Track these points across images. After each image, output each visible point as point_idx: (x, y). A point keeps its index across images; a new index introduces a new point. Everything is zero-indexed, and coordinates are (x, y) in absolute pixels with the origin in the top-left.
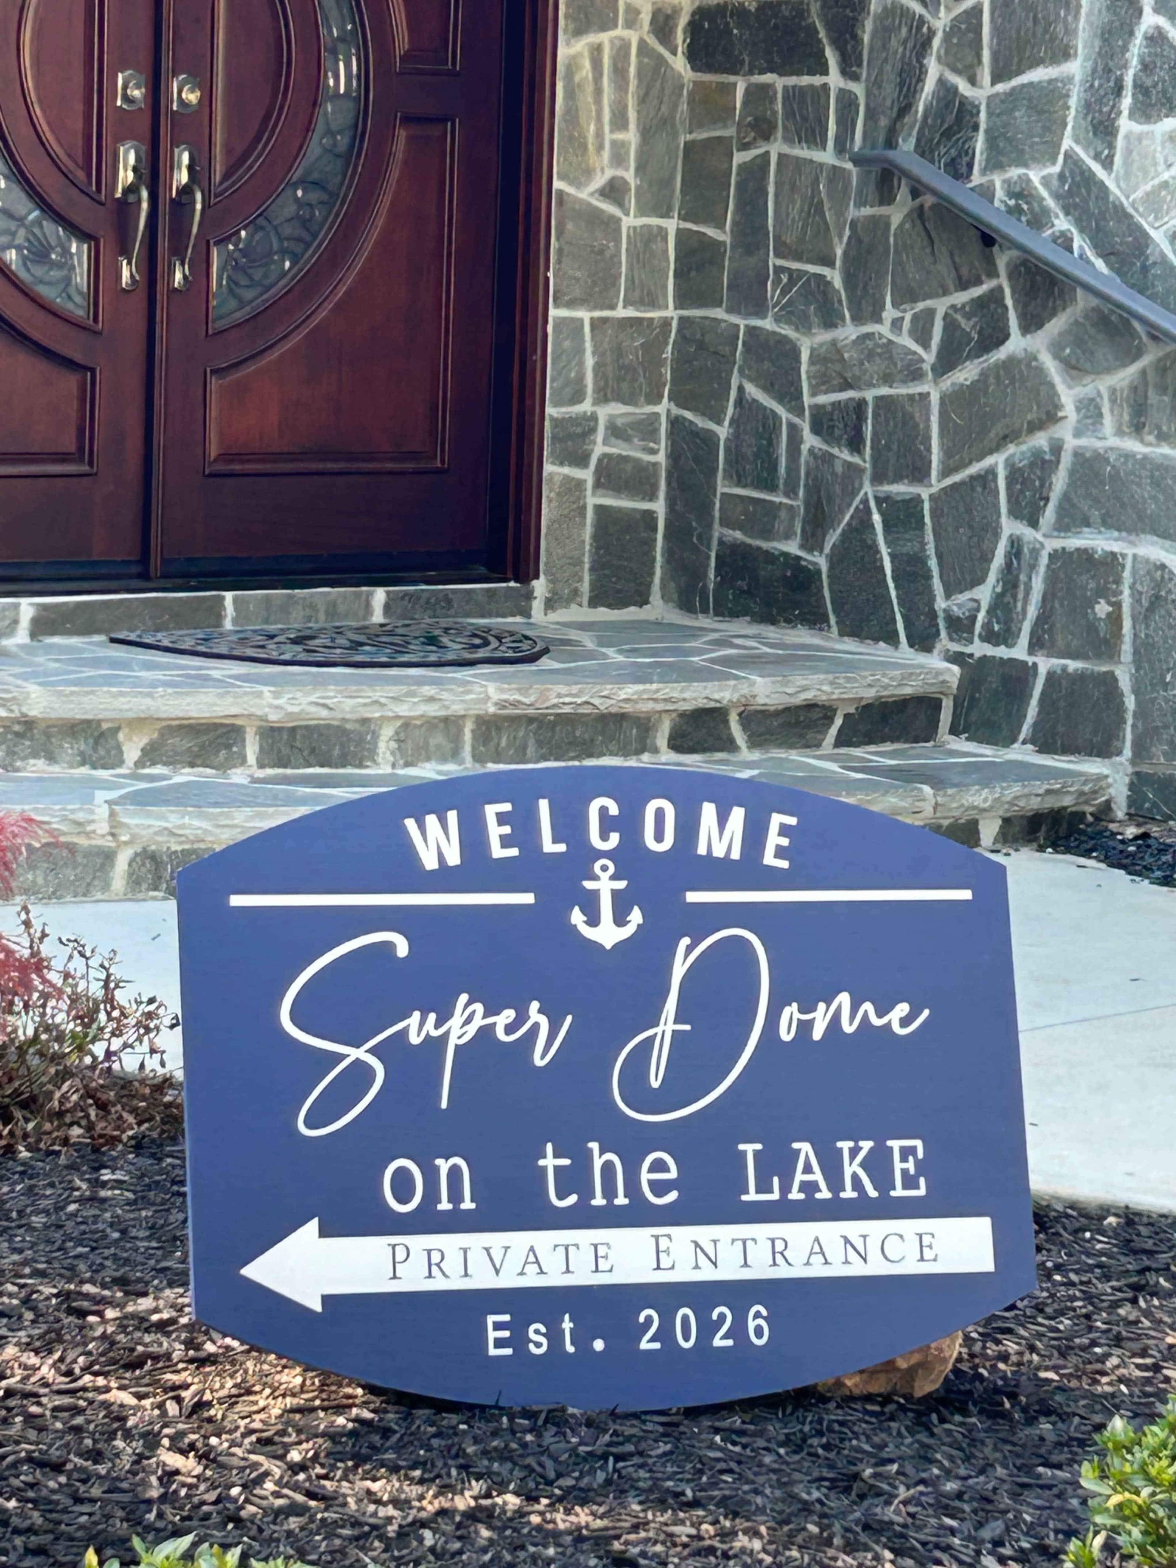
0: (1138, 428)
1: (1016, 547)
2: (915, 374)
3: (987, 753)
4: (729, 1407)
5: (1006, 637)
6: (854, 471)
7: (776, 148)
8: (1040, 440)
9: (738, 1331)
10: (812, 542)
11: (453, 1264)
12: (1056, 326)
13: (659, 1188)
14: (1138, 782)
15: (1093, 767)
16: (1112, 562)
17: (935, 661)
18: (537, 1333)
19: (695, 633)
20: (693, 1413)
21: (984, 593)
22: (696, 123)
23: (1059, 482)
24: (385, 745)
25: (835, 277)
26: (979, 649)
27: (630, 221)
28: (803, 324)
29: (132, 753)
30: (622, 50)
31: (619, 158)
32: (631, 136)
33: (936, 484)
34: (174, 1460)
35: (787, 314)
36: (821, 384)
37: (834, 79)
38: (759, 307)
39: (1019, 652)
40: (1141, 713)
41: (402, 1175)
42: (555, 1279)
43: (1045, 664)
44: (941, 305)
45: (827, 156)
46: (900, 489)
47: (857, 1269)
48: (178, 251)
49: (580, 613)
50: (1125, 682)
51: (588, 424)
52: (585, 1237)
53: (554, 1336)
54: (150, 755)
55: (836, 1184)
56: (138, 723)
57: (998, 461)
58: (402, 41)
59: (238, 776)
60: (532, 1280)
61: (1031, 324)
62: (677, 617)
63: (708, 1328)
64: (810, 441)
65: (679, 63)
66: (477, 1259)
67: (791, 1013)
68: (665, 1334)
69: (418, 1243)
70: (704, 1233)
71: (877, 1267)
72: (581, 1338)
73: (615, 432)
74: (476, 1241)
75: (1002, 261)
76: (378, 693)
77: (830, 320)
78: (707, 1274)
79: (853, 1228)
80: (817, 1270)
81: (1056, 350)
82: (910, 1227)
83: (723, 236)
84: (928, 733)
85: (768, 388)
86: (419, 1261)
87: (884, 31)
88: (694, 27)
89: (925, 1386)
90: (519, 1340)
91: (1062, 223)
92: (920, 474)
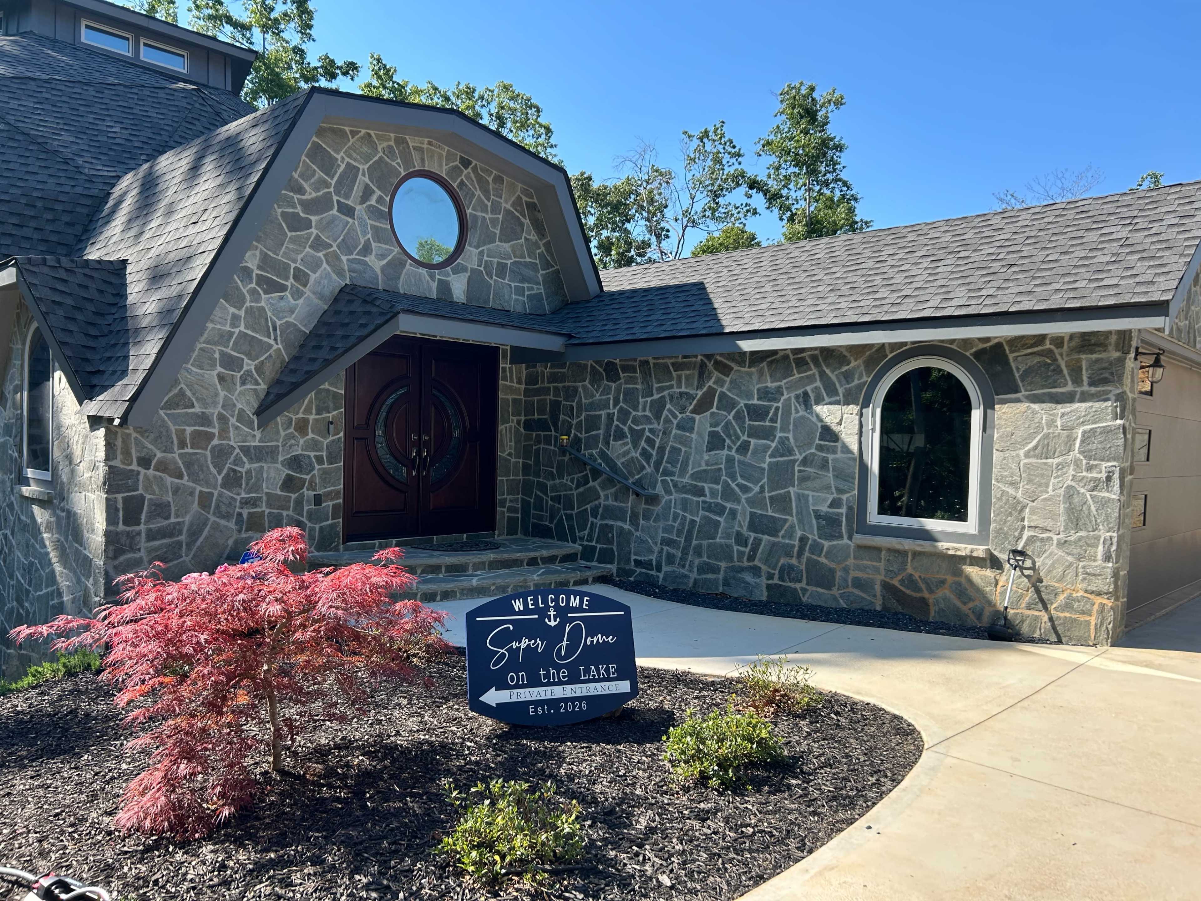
0: (616, 500)
1: (592, 523)
2: (571, 489)
3: (588, 564)
4: (579, 724)
5: (591, 541)
6: (559, 509)
7: (542, 446)
8: (597, 502)
9: (580, 707)
10: (551, 522)
11: (523, 695)
12: (599, 480)
13: (564, 677)
14: (618, 569)
15: (609, 566)
16: (612, 526)
17: (576, 546)
18: (540, 709)
19: (528, 541)
20: (574, 725)
21: (586, 532)
22: (525, 441)
23: (601, 510)
24: (470, 568)
25: (555, 471)
26: (585, 543)
27: (513, 460)
28: (548, 480)
29: (419, 572)
30: (511, 427)
31: (511, 448)
32: (513, 444)
33: (576, 511)
34: (469, 744)
35: (545, 478)
36: (552, 491)
37: (553, 433)
38: (539, 477)
39: (594, 544)
40: (619, 555)
41: (512, 677)
42: (543, 698)
43: (599, 546)
44: (576, 476)
45: (552, 448)
46: (568, 512)
47: (604, 693)
48: (424, 469)
49: (504, 537)
50: (615, 549)
51: (506, 499)
52: (549, 688)
53: (543, 710)
54: (423, 572)
55: (599, 674)
56: (420, 565)
57: (588, 506)
58: (468, 426)
59: (441, 576)
60: (539, 698)
61: (594, 480)
62: (523, 537)
63: (574, 707)
64: (550, 502)
65: (522, 430)
66: (527, 694)
67: (589, 639)
68: (566, 708)
69: (515, 691)
70: (573, 686)
71: (608, 692)
72: (549, 710)
73: (511, 501)
74: (527, 690)
75: (588, 467)
76: (470, 557)
77: (554, 479)
78: (574, 695)
79: (602, 684)
80: (596, 693)
81: (599, 485)
82: (613, 683)
83: (531, 463)
84: (576, 560)
85: (541, 492)
86: (515, 695)
87: (563, 424)
88: (525, 423)
89: (617, 714)
90: (536, 711)
91: (600, 461)
92: (573, 509)
